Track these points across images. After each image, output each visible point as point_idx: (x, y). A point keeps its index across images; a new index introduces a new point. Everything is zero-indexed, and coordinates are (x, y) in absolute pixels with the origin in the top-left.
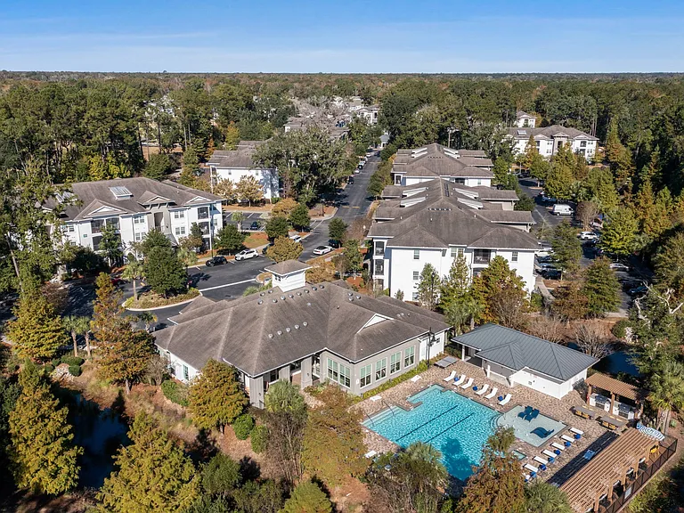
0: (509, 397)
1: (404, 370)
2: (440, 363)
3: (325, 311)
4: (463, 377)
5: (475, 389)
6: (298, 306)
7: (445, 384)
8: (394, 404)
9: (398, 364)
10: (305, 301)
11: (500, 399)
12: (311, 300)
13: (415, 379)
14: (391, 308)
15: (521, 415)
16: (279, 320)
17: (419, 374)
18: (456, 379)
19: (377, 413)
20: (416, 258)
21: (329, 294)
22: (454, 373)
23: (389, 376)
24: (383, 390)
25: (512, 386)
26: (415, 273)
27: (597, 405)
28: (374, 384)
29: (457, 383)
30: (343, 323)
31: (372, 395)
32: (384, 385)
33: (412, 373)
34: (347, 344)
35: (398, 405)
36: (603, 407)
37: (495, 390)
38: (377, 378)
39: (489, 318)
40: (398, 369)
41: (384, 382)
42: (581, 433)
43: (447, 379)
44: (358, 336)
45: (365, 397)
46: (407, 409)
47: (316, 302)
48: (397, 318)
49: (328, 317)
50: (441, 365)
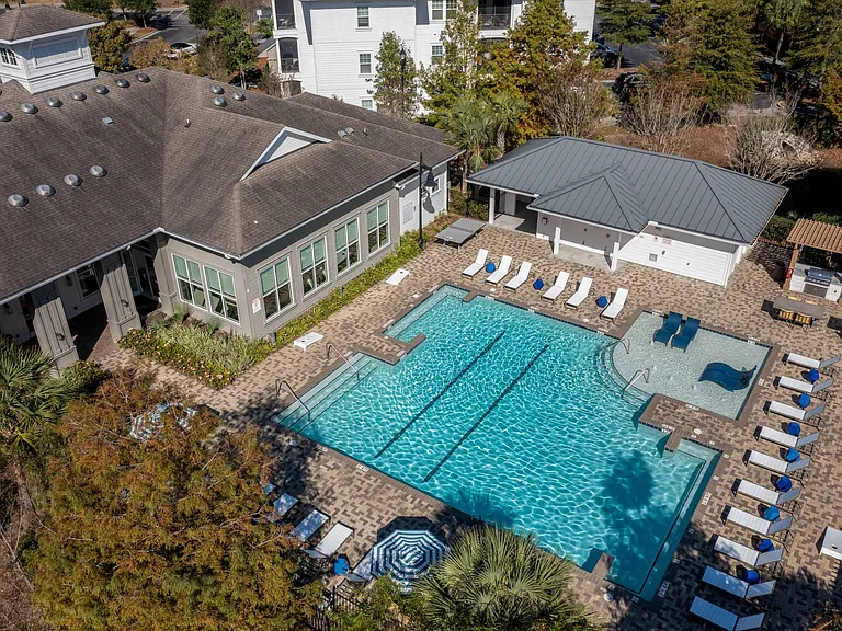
0: (622, 295)
1: (367, 259)
2: (447, 235)
3: (153, 136)
4: (506, 261)
5: (538, 285)
6: (76, 128)
7: (467, 283)
8: (356, 349)
9: (353, 248)
10: (96, 115)
11: (602, 302)
12: (113, 111)
13: (397, 277)
14: (322, 117)
15: (661, 336)
16: (17, 166)
17: (402, 264)
18: (490, 267)
19: (314, 382)
20: (363, 23)
21: (163, 95)
22: (483, 255)
23: (334, 280)
24: (324, 316)
25: (614, 267)
26: (365, 58)
27: (809, 289)
28: (300, 303)
29: (494, 277)
30: (202, 160)
31: (297, 334)
32: (325, 303)
33: (387, 267)
34: (217, 211)
35: (367, 352)
36: (822, 293)
37: (586, 283)
38: (307, 289)
39: (529, 131)
40: (353, 258)
41: (323, 296)
42: (815, 364)
43: (470, 271)
44: (244, 188)
45: (281, 340)
46: (391, 360)
47: (128, 114)
48: (339, 138)
49: (162, 149)
50: (451, 238)
